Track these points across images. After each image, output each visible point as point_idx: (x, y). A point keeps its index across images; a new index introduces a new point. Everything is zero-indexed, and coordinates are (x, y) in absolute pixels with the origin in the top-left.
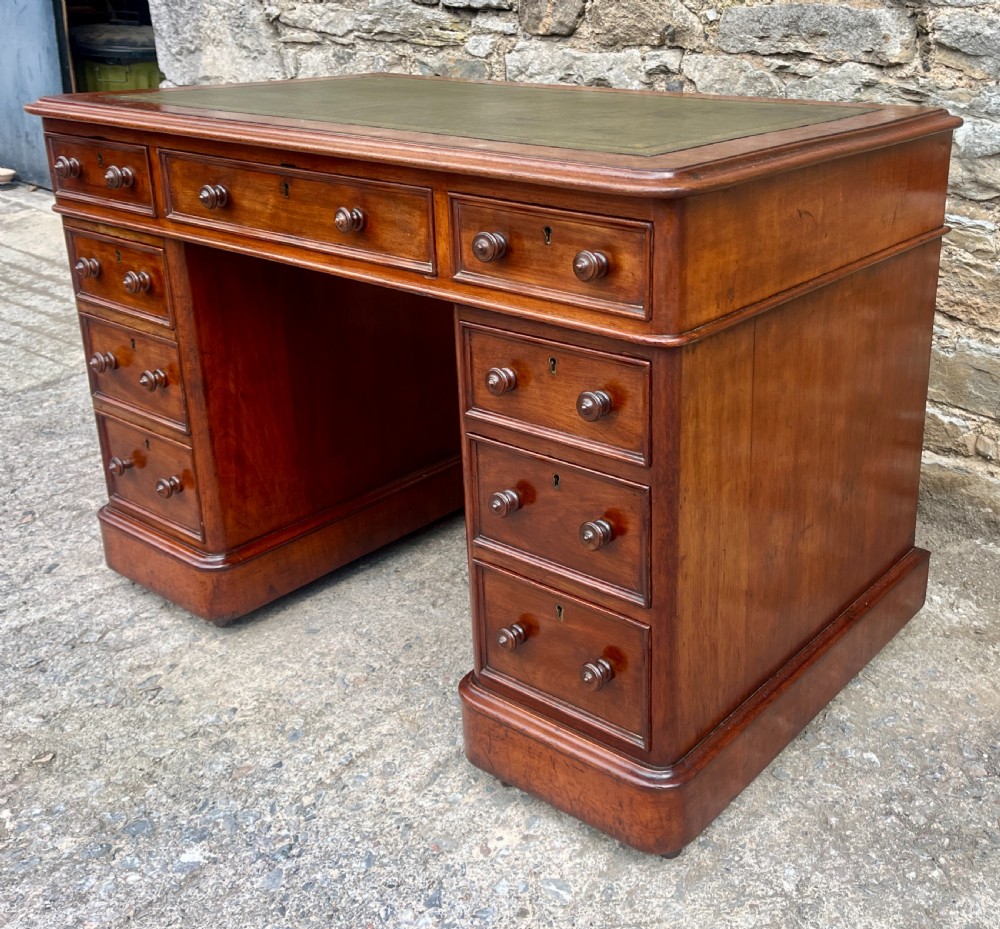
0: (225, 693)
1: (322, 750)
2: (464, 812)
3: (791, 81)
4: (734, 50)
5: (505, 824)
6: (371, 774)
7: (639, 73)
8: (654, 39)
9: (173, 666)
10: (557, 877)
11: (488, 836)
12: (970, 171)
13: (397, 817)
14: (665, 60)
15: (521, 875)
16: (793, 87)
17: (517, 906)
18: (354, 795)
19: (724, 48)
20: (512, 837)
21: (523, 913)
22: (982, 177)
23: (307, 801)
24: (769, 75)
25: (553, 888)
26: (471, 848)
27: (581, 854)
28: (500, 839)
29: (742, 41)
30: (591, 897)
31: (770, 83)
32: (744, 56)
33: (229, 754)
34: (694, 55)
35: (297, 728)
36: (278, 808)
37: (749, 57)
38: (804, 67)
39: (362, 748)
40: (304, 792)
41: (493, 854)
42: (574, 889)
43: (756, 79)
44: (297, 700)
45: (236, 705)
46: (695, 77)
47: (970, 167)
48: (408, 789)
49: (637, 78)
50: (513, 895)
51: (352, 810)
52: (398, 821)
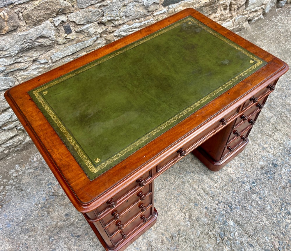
0: (178, 220)
1: (202, 199)
2: (223, 175)
3: (103, 8)
4: (86, 7)
5: (227, 170)
6: (211, 190)
7: (52, 28)
8: (54, 14)
9: (162, 234)
10: (240, 164)
11: (229, 173)
12: (147, 10)
13: (223, 187)
14: (62, 20)
15: (239, 169)
16: (105, 10)
17: (245, 171)
18: (216, 194)
19: (81, 7)
20: (230, 169)
21: (247, 170)
22: (150, 10)
23: (217, 202)
24: (98, 9)
25: (242, 165)
26: (232, 176)
27: (235, 160)
28: (230, 171)
29: (87, 3)
30: (244, 160)
31: (99, 12)
32: (89, 7)
33: (201, 218)
34: (72, 14)
35: (193, 204)
36: (219, 208)
37: (90, 7)
38: (106, 3)
39: (202, 192)
40: (214, 203)
41: (234, 173)
42: (242, 162)
43: (95, 12)
44: (184, 204)
45: (183, 218)
46: (74, 20)
47: (147, 9)
48: (215, 184)
49: (52, 30)
50: (244, 171)
51: (221, 194)
52: (224, 186)
